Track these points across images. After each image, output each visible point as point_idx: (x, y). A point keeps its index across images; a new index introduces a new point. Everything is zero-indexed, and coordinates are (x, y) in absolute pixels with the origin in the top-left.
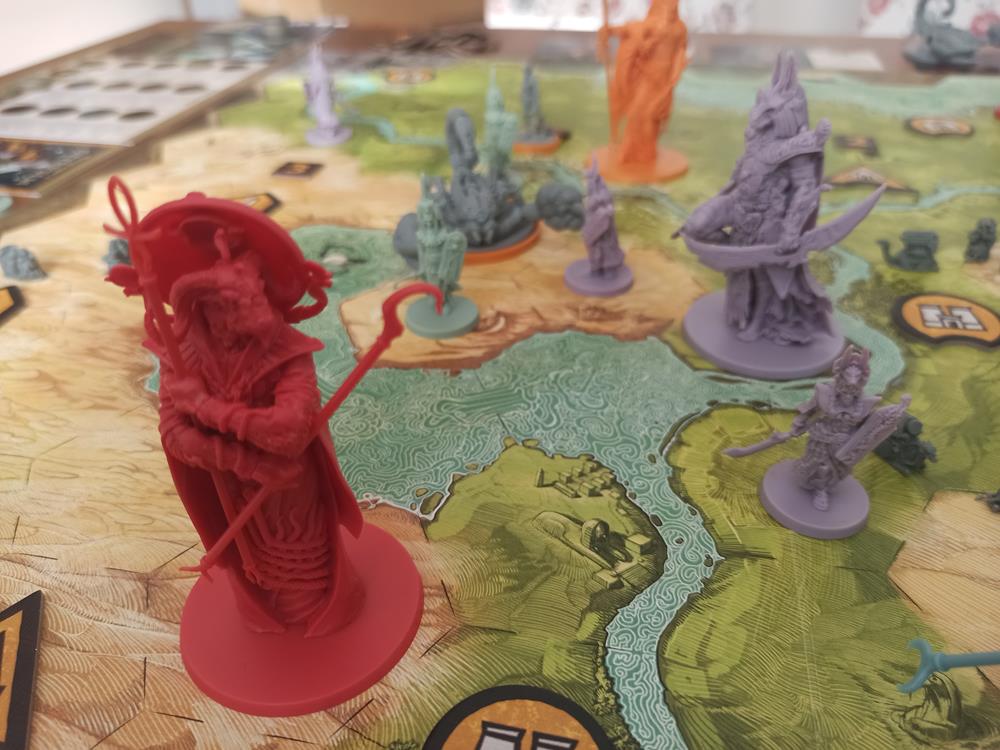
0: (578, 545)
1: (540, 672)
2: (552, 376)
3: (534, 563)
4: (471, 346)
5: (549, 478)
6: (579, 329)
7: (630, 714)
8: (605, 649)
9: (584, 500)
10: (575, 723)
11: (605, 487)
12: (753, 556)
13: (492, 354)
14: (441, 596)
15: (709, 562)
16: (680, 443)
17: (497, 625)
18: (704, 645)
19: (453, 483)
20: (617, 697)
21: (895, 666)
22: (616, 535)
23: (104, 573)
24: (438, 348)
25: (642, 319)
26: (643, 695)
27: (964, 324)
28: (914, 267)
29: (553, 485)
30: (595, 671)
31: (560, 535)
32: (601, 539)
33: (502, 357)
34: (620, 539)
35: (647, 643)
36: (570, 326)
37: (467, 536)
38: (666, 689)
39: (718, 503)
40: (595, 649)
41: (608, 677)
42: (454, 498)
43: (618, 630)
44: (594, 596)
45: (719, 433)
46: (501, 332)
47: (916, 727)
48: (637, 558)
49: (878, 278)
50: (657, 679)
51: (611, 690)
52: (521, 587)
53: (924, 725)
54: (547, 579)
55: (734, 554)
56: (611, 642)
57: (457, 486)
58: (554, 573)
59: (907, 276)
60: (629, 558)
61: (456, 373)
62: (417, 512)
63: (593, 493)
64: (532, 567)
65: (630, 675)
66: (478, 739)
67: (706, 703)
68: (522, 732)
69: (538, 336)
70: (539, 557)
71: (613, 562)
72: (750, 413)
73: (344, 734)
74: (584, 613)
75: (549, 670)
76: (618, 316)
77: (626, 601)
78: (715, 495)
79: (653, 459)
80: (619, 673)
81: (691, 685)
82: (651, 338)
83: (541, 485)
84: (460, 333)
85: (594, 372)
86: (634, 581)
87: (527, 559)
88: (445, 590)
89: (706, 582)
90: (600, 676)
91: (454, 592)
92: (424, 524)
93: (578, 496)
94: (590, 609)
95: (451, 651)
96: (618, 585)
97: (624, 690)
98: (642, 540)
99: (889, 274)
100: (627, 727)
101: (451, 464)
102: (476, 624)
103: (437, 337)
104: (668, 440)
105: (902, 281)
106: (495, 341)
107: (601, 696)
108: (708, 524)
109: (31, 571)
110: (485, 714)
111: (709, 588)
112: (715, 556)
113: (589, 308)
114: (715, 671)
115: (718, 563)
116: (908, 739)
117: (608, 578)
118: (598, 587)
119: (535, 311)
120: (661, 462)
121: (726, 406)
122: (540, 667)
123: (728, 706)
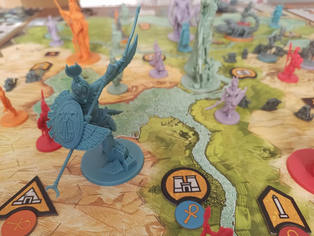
0: (177, 136)
1: (181, 165)
2: (154, 100)
3: (169, 143)
4: (129, 96)
5: (164, 123)
6: (156, 87)
7: (204, 168)
8: (193, 157)
9: (174, 127)
10: (194, 172)
11: (178, 123)
12: (218, 131)
13: (136, 97)
14: (149, 154)
15: (209, 134)
16: (192, 110)
17: (165, 157)
18: (214, 151)
19: (140, 129)
20: (200, 166)
21: (255, 147)
22: (185, 133)
23: (53, 168)
24: (120, 97)
25: (171, 83)
26: (205, 164)
27: (246, 74)
28: (231, 62)
29: (165, 125)
30: (193, 161)
31: (172, 135)
32: (182, 134)
33: (139, 97)
34: (187, 134)
35: (202, 153)
36: (153, 87)
37: (149, 140)
38: (210, 162)
39: (206, 122)
40: (191, 157)
41: (196, 162)
42: (142, 132)
43: (195, 152)
44: (186, 147)
45: (200, 106)
46: (135, 91)
47: (263, 157)
48: (192, 137)
49: (224, 66)
50: (207, 160)
51: (198, 164)
52: (168, 148)
53: (265, 156)
54: (173, 145)
55: (214, 132)
56: (194, 155)
57: (141, 129)
58: (174, 144)
59: (230, 64)
60: (190, 137)
61: (128, 103)
62: (134, 137)
63: (176, 125)
64: (168, 144)
65: (201, 161)
66: (173, 180)
67: (220, 162)
68: (183, 177)
69: (146, 91)
70: (169, 141)
71: (187, 139)
72: (205, 101)
73: (140, 188)
74: (185, 150)
75: (182, 164)
76: (164, 83)
77: (194, 146)
78: (205, 120)
79: (187, 115)
80: (198, 161)
81: (215, 160)
82: (175, 87)
83: (162, 125)
84: (125, 93)
85: (164, 97)
86: (194, 141)
87: (166, 142)
88: (150, 153)
89: (210, 139)
90: (194, 162)
91: (152, 152)
92: (137, 139)
93: (172, 126)
94: (186, 149)
95: (157, 165)
96: (190, 143)
97: (201, 164)
98: (192, 133)
99: (226, 64)
100: (205, 171)
101: (137, 125)
102: (161, 158)
103: (119, 94)
104: (189, 110)
105: (229, 66)
106: (135, 93)
107: (196, 166)
108: (206, 126)
109: (30, 172)
110: (172, 175)
111: (211, 140)
112: (210, 133)
113: (156, 82)
114: (219, 156)
115: (211, 134)
116: (262, 160)
117: (187, 142)
118: (186, 145)
119: (142, 85)
120: (189, 115)
121: (199, 100)
122: (180, 163)
123: (224, 162)
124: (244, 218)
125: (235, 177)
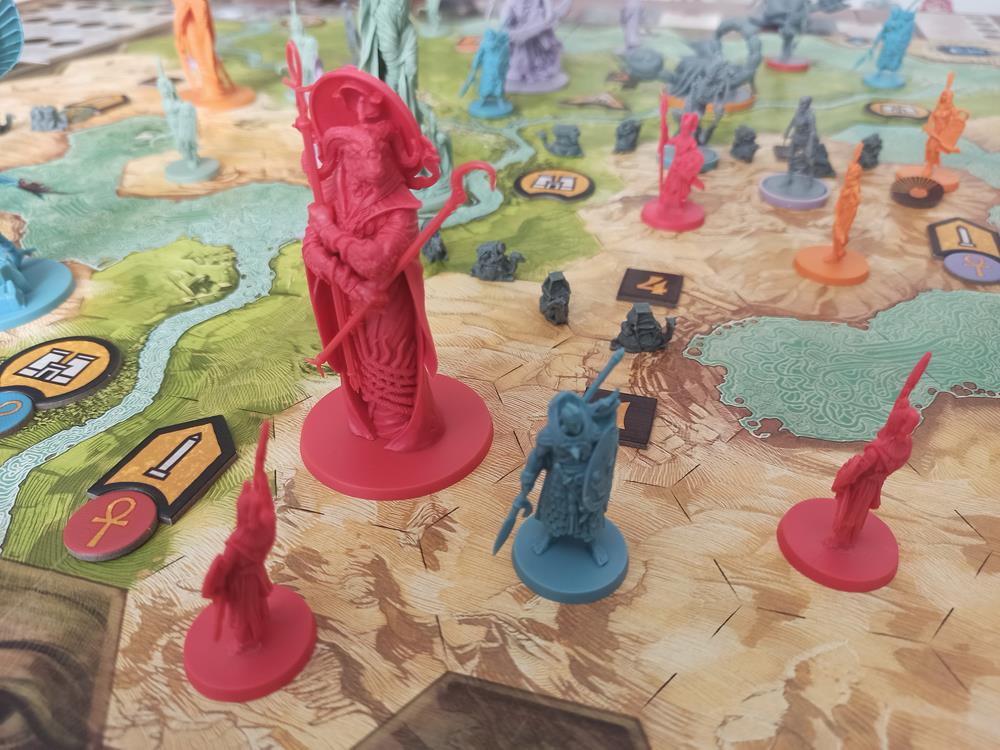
0: (182, 285)
3: (148, 292)
4: (200, 188)
5: (193, 255)
9: (206, 265)
10: (106, 352)
11: (225, 260)
12: (286, 294)
13: (212, 193)
14: (78, 303)
17: (99, 315)
18: (218, 329)
19: (129, 255)
24: (178, 188)
27: (561, 186)
29: (193, 258)
31: (175, 280)
32: (200, 283)
34: (212, 283)
36: (282, 180)
37: (116, 278)
38: (177, 345)
39: (292, 271)
40: (149, 329)
41: (147, 338)
42: (122, 262)
44: (171, 307)
46: (229, 181)
48: (214, 292)
51: (143, 344)
52: (130, 301)
54: (149, 298)
55: (277, 293)
58: (156, 296)
60: (208, 292)
63: (215, 263)
64: (144, 293)
66: (44, 354)
67: (194, 351)
68: (71, 353)
70: (153, 289)
71: (196, 293)
74: (157, 313)
75: (115, 334)
78: (294, 267)
81: (193, 345)
83: (185, 258)
86: (202, 302)
87: (145, 289)
88: (82, 300)
89: (247, 305)
90: (143, 338)
91: (87, 301)
92: (94, 272)
94: (163, 312)
95: (63, 324)
96: (190, 303)
98: (226, 285)
102: (88, 314)
106: (221, 186)
107: (135, 346)
108: (275, 280)
110: (57, 345)
111: (245, 307)
112: (265, 293)
114: (214, 339)
115: (263, 297)
116: (298, 371)
117: (187, 300)
118: (176, 303)
123: (206, 352)
124: (86, 455)
125: (185, 384)
